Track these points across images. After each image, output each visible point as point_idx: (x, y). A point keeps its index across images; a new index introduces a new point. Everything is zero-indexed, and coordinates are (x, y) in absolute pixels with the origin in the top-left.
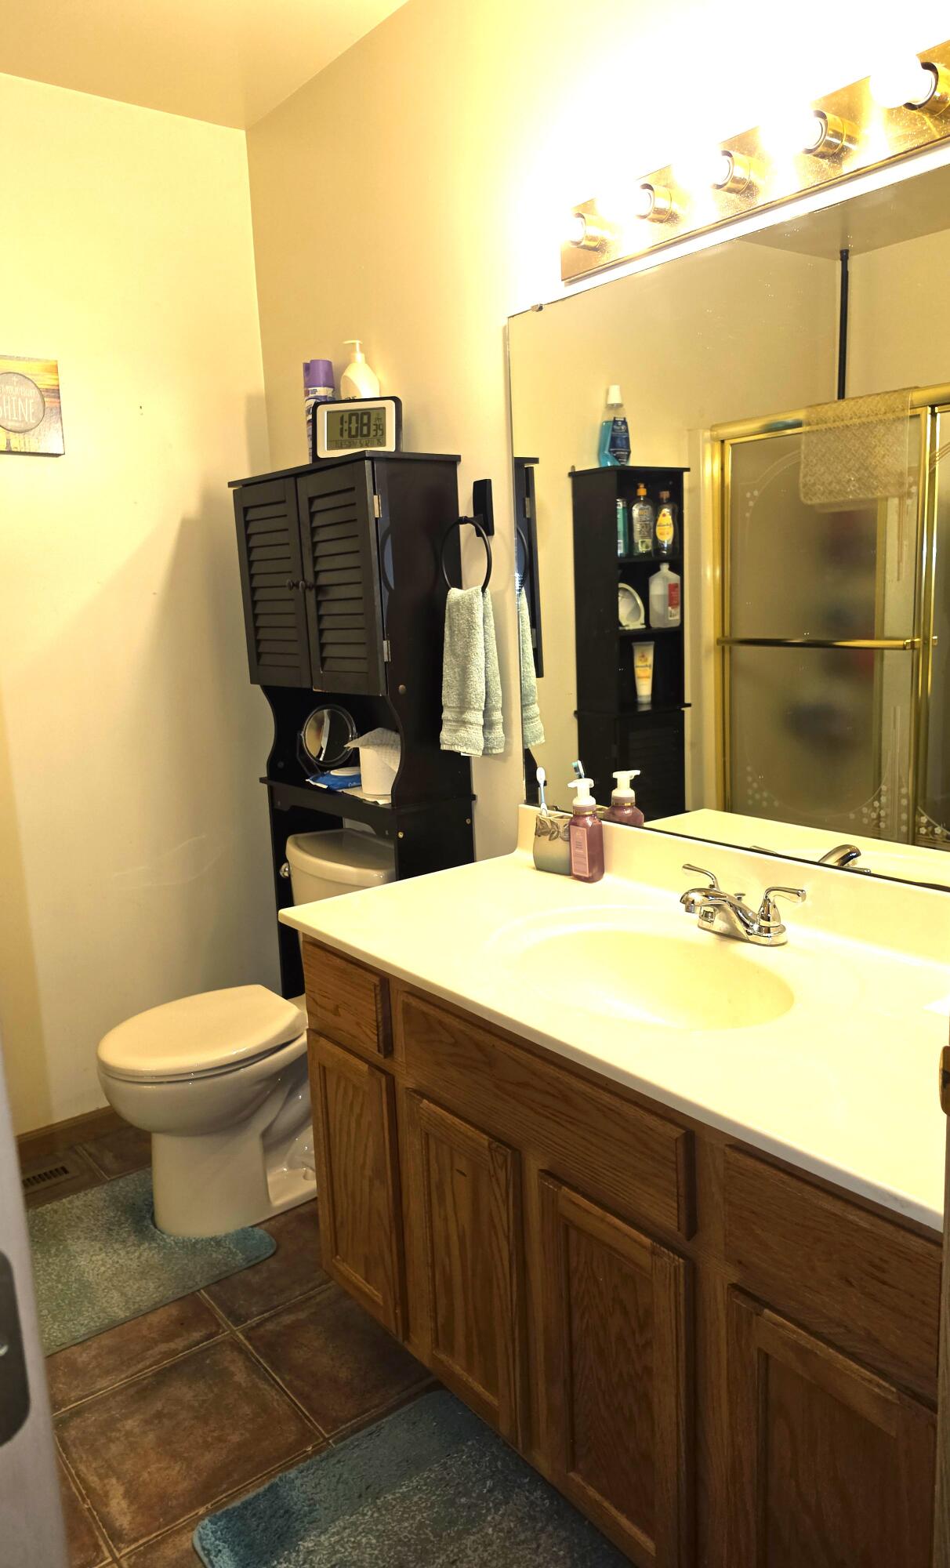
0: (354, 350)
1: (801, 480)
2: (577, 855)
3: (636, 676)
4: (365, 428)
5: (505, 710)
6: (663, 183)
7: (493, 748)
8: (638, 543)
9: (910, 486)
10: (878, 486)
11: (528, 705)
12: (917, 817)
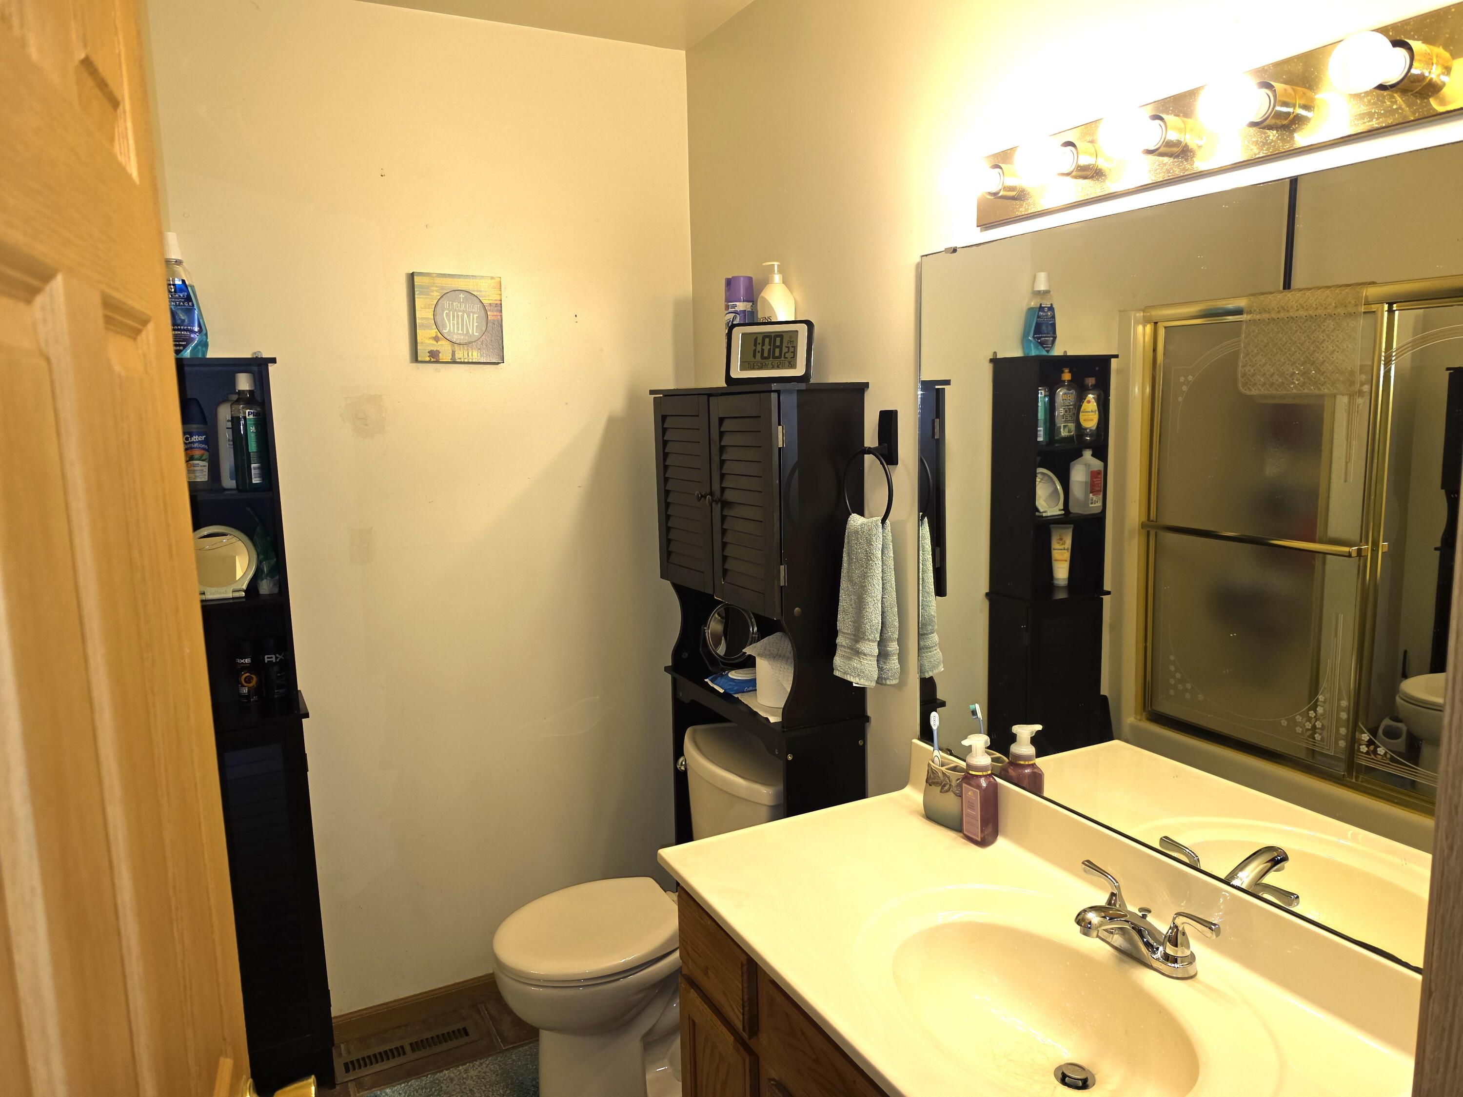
0: (772, 272)
1: (1240, 369)
2: (968, 815)
3: (1053, 558)
4: (777, 350)
5: (901, 641)
6: (1089, 138)
7: (888, 679)
8: (1060, 427)
9: (1362, 384)
10: (1325, 382)
11: (927, 634)
12: (1357, 733)
